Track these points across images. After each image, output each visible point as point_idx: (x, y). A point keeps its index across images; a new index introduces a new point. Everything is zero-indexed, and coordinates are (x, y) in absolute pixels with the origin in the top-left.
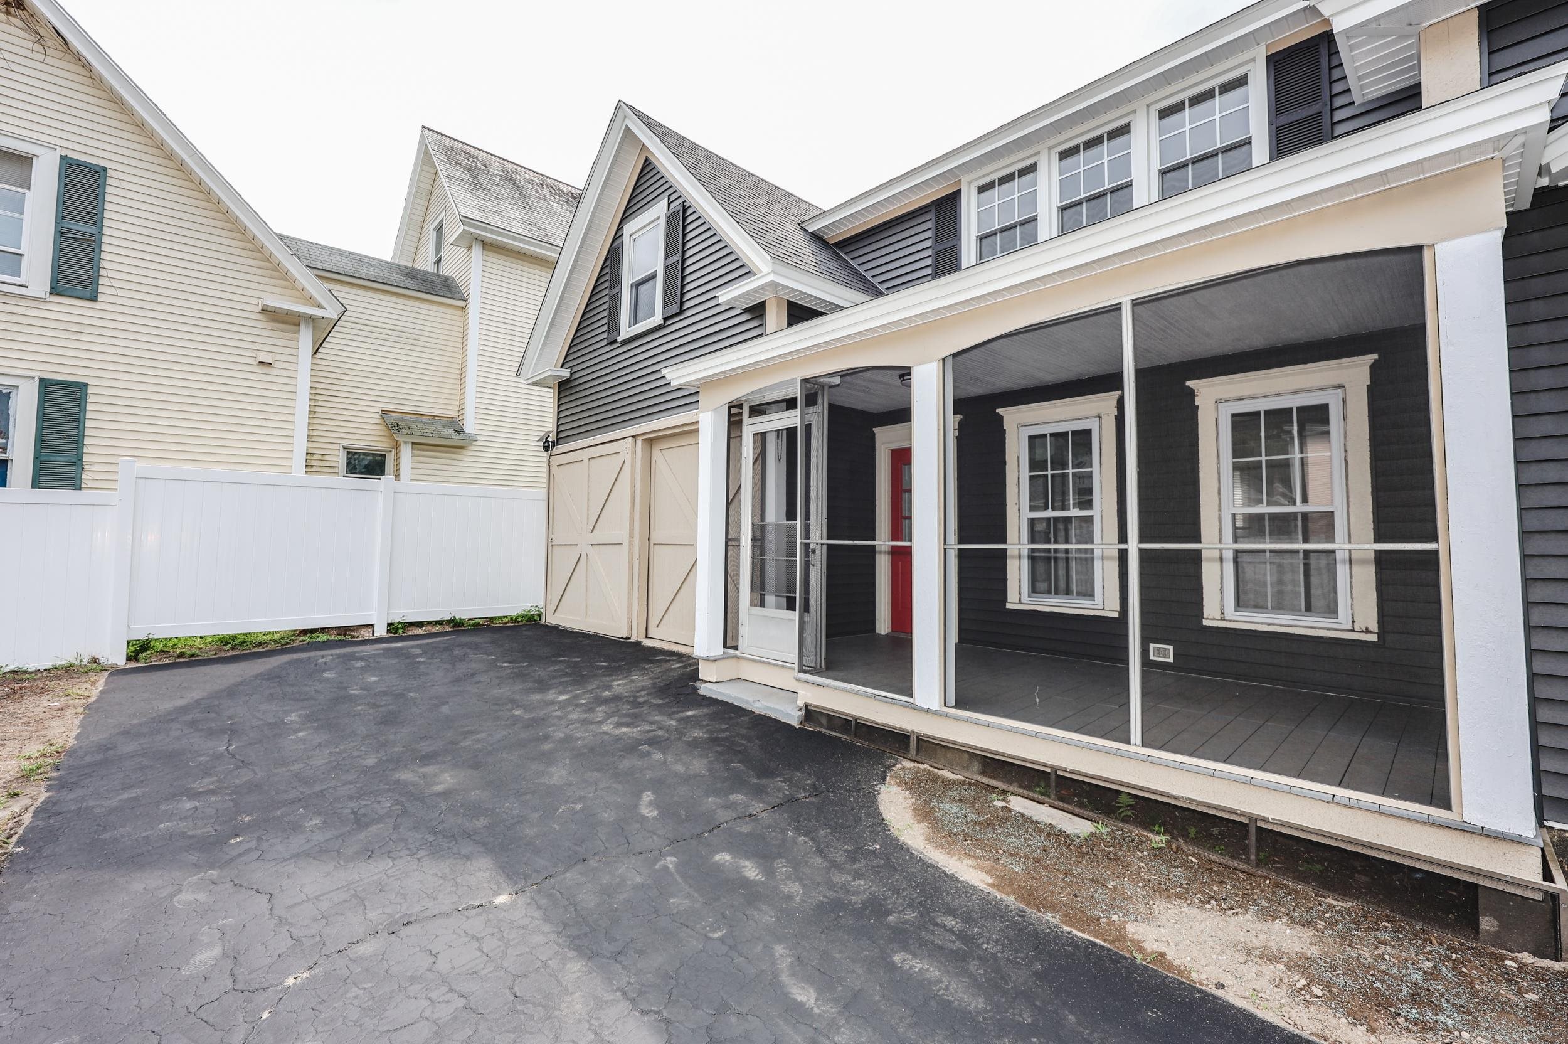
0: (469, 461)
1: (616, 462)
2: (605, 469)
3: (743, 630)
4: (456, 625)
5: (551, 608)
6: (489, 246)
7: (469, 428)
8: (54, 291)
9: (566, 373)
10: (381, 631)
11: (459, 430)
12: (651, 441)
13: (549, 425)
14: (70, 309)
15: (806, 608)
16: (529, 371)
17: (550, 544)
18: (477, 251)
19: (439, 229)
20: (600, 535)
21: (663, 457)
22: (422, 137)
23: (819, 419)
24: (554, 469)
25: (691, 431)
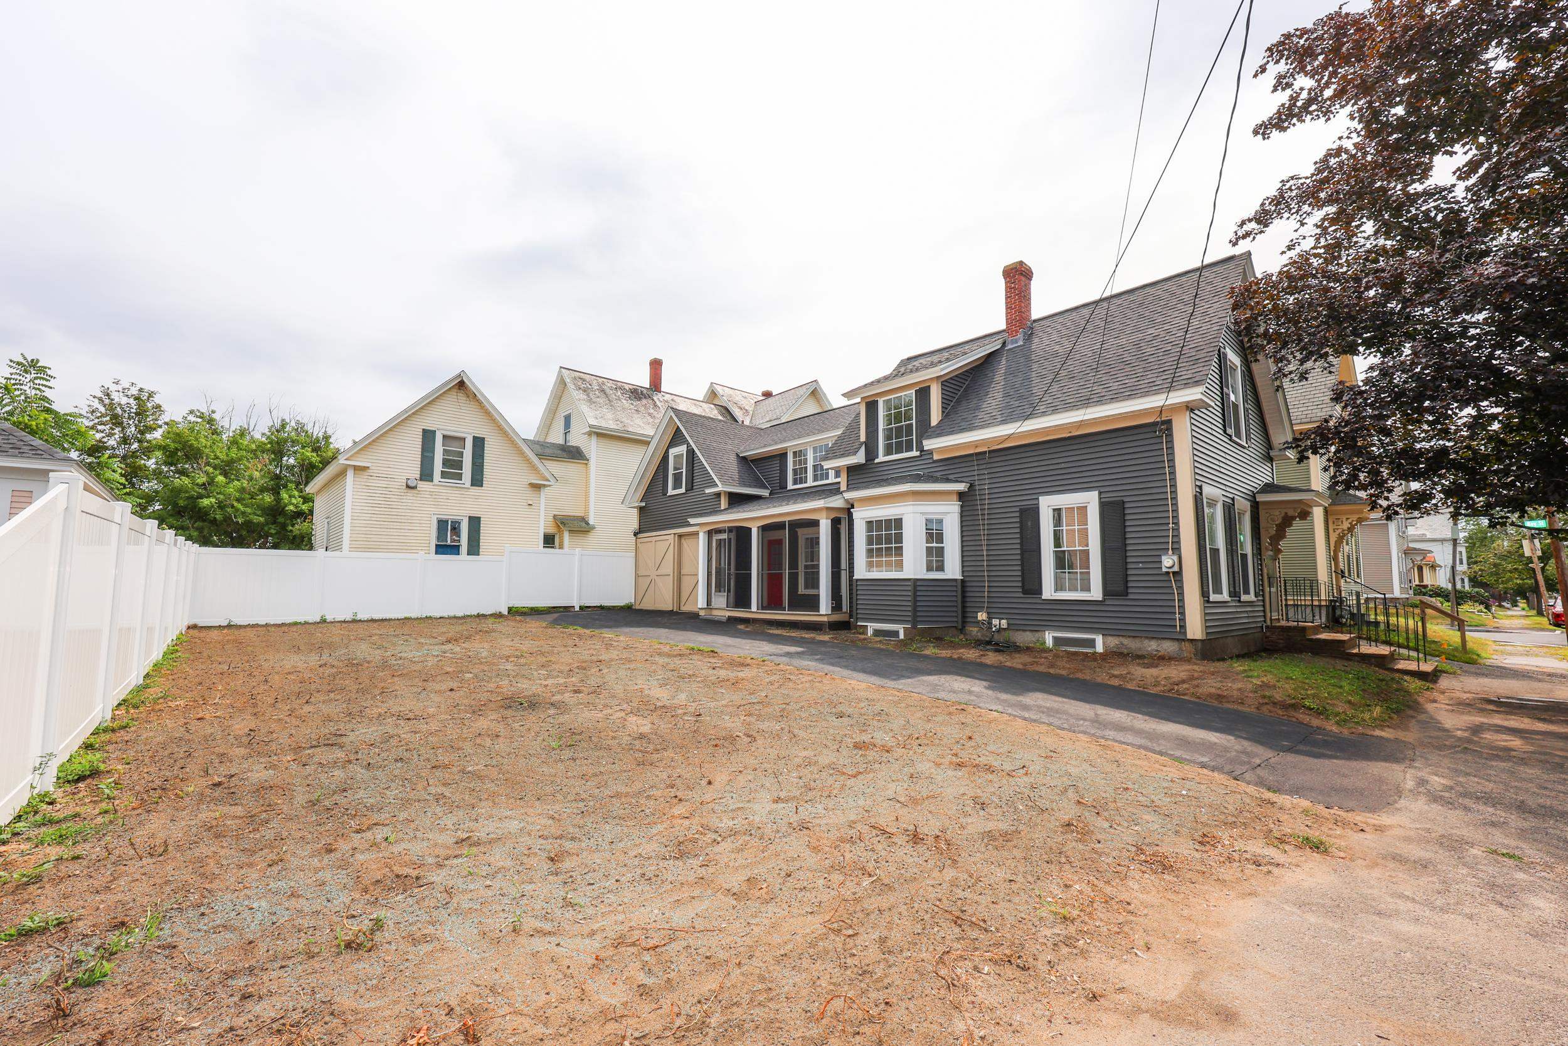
0: (592, 537)
1: (667, 543)
2: (662, 547)
3: (713, 600)
4: (602, 608)
5: (638, 603)
6: (599, 435)
7: (591, 522)
8: (472, 485)
9: (643, 504)
10: (577, 609)
11: (587, 524)
12: (680, 536)
13: (635, 525)
14: (476, 490)
15: (729, 591)
16: (627, 501)
17: (637, 576)
18: (594, 438)
19: (568, 419)
20: (660, 572)
21: (686, 543)
22: (560, 372)
23: (733, 536)
24: (638, 545)
25: (696, 534)
